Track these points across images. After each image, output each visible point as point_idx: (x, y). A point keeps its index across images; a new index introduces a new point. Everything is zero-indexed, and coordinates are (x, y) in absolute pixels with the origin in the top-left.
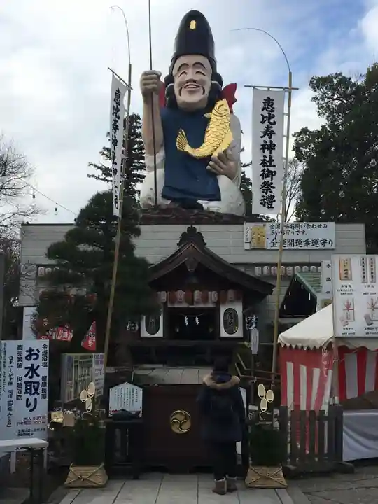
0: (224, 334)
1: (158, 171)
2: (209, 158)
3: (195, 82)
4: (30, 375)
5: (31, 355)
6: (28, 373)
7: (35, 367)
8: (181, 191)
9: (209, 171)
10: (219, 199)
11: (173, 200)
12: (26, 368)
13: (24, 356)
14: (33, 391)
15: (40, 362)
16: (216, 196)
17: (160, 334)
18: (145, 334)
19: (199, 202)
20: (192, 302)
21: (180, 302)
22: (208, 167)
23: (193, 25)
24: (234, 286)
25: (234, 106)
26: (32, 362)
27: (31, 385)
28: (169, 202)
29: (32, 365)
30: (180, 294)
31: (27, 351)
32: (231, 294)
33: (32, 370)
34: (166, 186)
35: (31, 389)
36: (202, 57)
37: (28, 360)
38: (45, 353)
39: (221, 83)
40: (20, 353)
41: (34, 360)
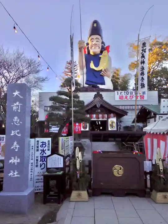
0: (110, 129)
1: (84, 75)
2: (101, 71)
3: (96, 44)
4: (42, 153)
5: (43, 145)
6: (41, 153)
7: (44, 150)
8: (92, 82)
9: (101, 75)
10: (104, 84)
11: (89, 85)
12: (41, 150)
13: (39, 146)
14: (43, 160)
15: (46, 148)
16: (103, 83)
17: (87, 129)
18: (82, 129)
19: (98, 85)
20: (99, 118)
21: (94, 118)
22: (101, 74)
23: (95, 25)
24: (113, 112)
25: (109, 53)
26: (43, 148)
27: (42, 158)
28: (88, 86)
29: (43, 149)
30: (94, 116)
31: (41, 142)
32: (112, 115)
33: (43, 151)
34: (87, 80)
35: (42, 159)
36: (98, 36)
37: (41, 147)
38: (49, 144)
39: (105, 45)
40: (38, 144)
41: (44, 147)
